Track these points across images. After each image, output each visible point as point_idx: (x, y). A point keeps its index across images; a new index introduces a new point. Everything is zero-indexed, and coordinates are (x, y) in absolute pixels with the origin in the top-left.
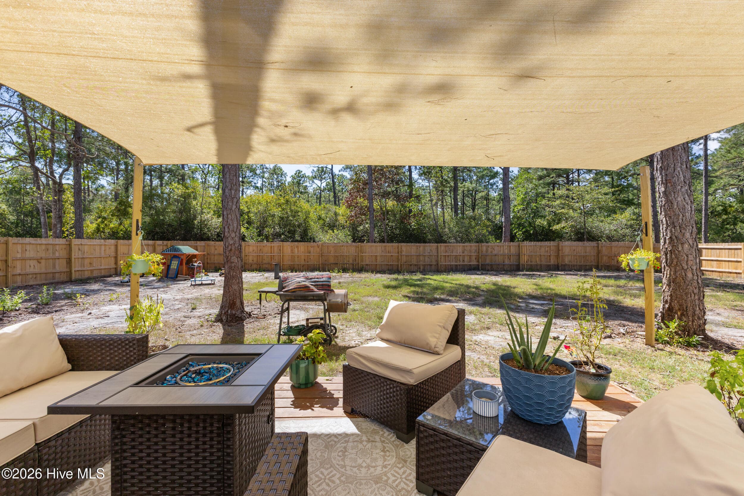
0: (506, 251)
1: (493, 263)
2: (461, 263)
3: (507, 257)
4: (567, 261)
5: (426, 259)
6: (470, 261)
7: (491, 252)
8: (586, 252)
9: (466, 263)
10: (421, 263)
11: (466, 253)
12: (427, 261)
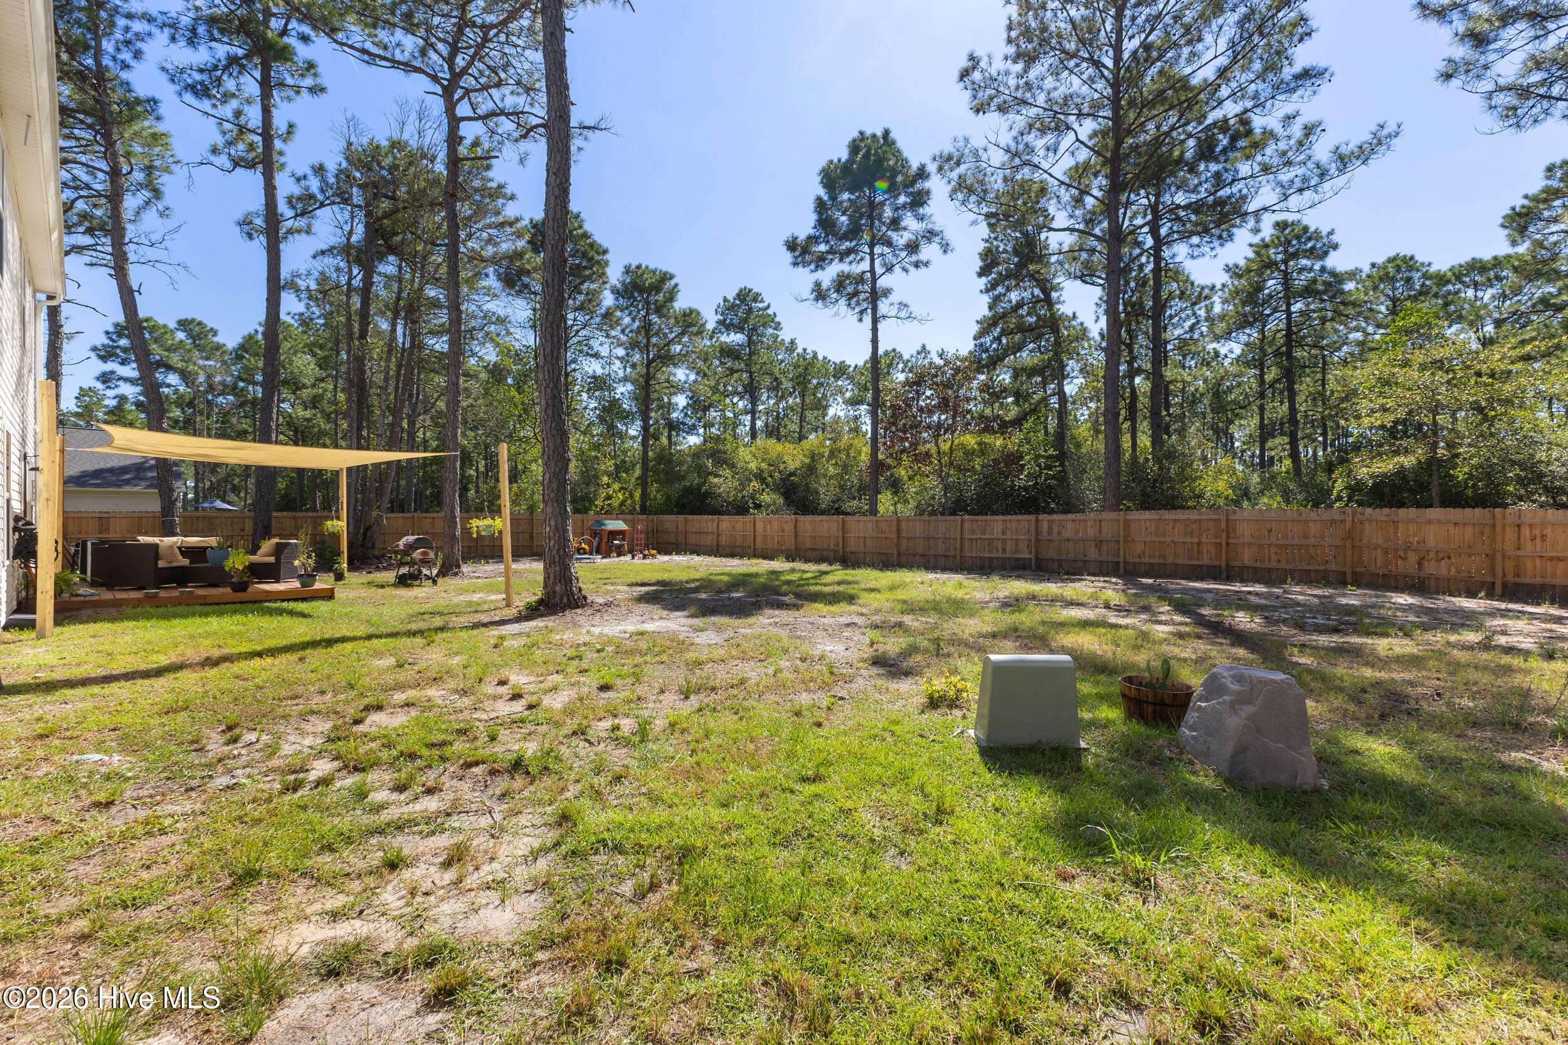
0: (1091, 532)
1: (1063, 557)
2: (1000, 555)
3: (1093, 544)
4: (1247, 557)
5: (940, 544)
6: (1017, 552)
7: (1059, 533)
8: (1306, 537)
9: (1008, 555)
10: (932, 552)
11: (1009, 536)
12: (941, 548)
